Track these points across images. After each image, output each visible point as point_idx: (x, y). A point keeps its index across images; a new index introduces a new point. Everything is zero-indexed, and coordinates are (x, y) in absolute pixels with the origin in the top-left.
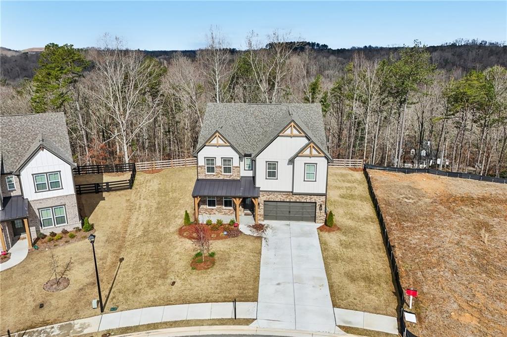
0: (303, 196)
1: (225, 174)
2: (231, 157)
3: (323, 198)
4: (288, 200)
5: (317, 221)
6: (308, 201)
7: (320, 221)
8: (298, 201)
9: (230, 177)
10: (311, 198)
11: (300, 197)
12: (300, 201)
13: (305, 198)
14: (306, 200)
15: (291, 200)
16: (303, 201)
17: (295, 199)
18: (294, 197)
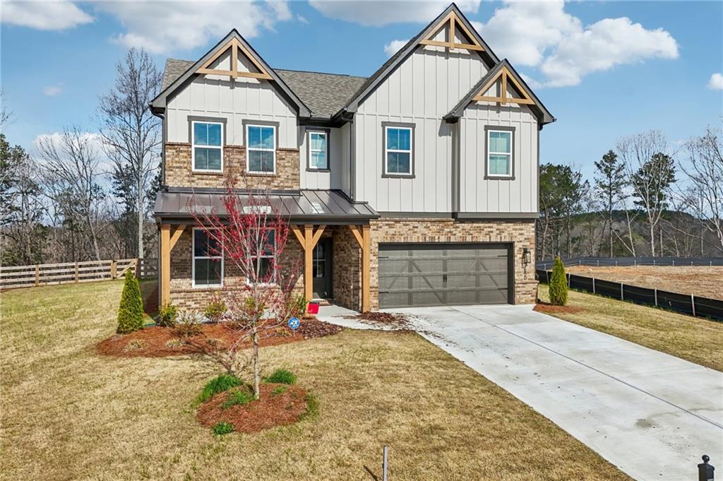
0: (482, 225)
1: (252, 172)
2: (276, 120)
3: (529, 230)
4: (443, 239)
5: (517, 297)
6: (493, 240)
7: (525, 298)
8: (469, 239)
9: (268, 183)
10: (501, 232)
11: (475, 229)
12: (474, 240)
13: (485, 229)
14: (490, 237)
15: (452, 237)
16: (481, 241)
17: (461, 234)
18: (458, 227)
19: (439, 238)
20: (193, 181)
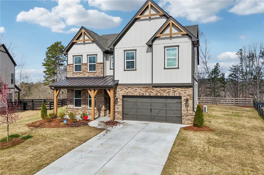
0: (165, 89)
1: (90, 71)
2: (96, 53)
3: (190, 91)
5: (183, 121)
6: (171, 95)
7: (187, 122)
8: (159, 94)
9: (94, 75)
10: (175, 92)
11: (162, 90)
12: (161, 95)
13: (167, 91)
14: (169, 94)
15: (151, 93)
16: (165, 95)
17: (155, 93)
18: (154, 90)
19: (146, 94)
20: (74, 75)
